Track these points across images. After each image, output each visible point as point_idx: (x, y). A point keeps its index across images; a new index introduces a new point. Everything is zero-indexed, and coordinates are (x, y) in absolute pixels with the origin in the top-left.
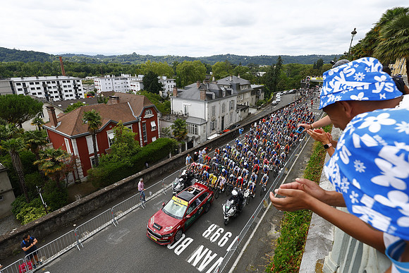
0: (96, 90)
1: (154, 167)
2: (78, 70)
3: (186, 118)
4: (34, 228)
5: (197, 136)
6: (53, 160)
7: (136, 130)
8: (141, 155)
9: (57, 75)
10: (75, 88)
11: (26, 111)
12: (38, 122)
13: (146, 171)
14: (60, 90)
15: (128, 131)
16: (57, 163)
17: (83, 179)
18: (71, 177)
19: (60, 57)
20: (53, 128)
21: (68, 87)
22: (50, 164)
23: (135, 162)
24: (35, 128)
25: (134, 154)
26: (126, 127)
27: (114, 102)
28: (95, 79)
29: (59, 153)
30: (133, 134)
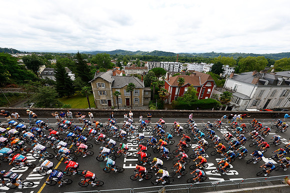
0: (187, 69)
1: (201, 111)
2: (183, 60)
3: (234, 92)
4: (152, 112)
5: (237, 105)
6: (163, 93)
7: (198, 90)
8: (196, 103)
9: (175, 61)
10: (179, 67)
11: (161, 74)
12: (163, 78)
13: (197, 111)
14: (174, 67)
15: (195, 90)
16: (164, 94)
17: (170, 103)
18: (166, 101)
19: (178, 54)
20: (167, 81)
21: (177, 67)
22: (162, 94)
23: (192, 105)
24: (162, 80)
25: (193, 101)
26: (194, 88)
27: (193, 75)
28: (188, 64)
29: (166, 91)
30: (196, 92)
